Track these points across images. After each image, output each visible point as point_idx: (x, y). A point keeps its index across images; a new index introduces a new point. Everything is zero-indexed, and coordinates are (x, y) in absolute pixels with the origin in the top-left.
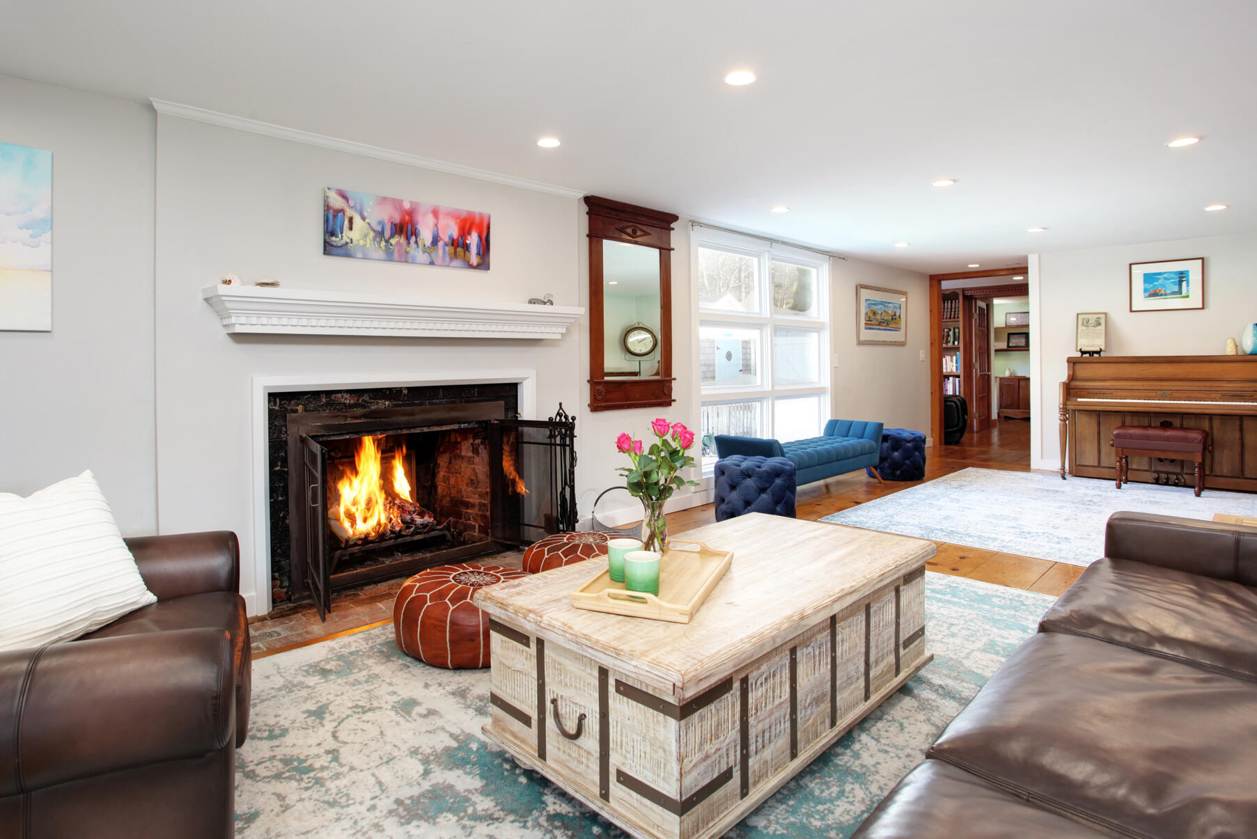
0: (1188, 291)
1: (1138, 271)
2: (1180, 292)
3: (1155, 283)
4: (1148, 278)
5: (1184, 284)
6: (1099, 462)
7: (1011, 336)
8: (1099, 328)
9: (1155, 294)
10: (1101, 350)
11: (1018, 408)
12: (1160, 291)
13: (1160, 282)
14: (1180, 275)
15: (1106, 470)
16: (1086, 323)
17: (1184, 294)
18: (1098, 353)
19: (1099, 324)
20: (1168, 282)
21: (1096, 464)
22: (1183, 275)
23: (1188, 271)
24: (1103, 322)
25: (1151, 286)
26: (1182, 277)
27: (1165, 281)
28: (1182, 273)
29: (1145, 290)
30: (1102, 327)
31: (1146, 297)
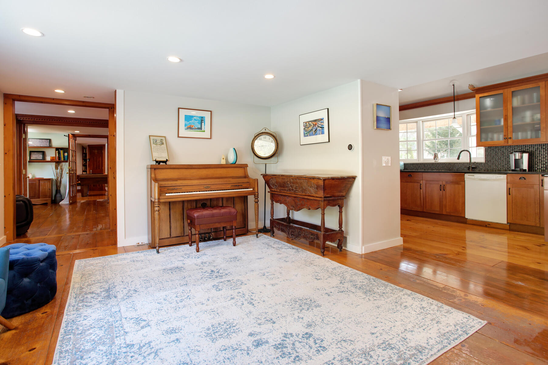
0: (204, 128)
1: (183, 113)
2: (201, 128)
3: (190, 122)
4: (188, 118)
5: (203, 124)
6: (170, 235)
7: (32, 153)
8: (162, 146)
9: (190, 128)
10: (167, 160)
11: (39, 198)
12: (193, 126)
13: (193, 121)
14: (202, 119)
15: (174, 239)
16: (155, 142)
17: (203, 130)
18: (165, 162)
19: (163, 144)
20: (196, 122)
21: (169, 236)
22: (203, 119)
23: (205, 117)
24: (164, 142)
25: (188, 123)
26: (202, 120)
27: (195, 121)
28: (202, 118)
29: (185, 125)
30: (164, 146)
31: (186, 129)
